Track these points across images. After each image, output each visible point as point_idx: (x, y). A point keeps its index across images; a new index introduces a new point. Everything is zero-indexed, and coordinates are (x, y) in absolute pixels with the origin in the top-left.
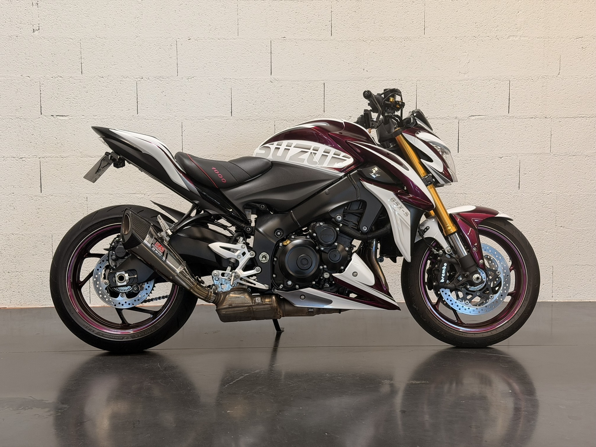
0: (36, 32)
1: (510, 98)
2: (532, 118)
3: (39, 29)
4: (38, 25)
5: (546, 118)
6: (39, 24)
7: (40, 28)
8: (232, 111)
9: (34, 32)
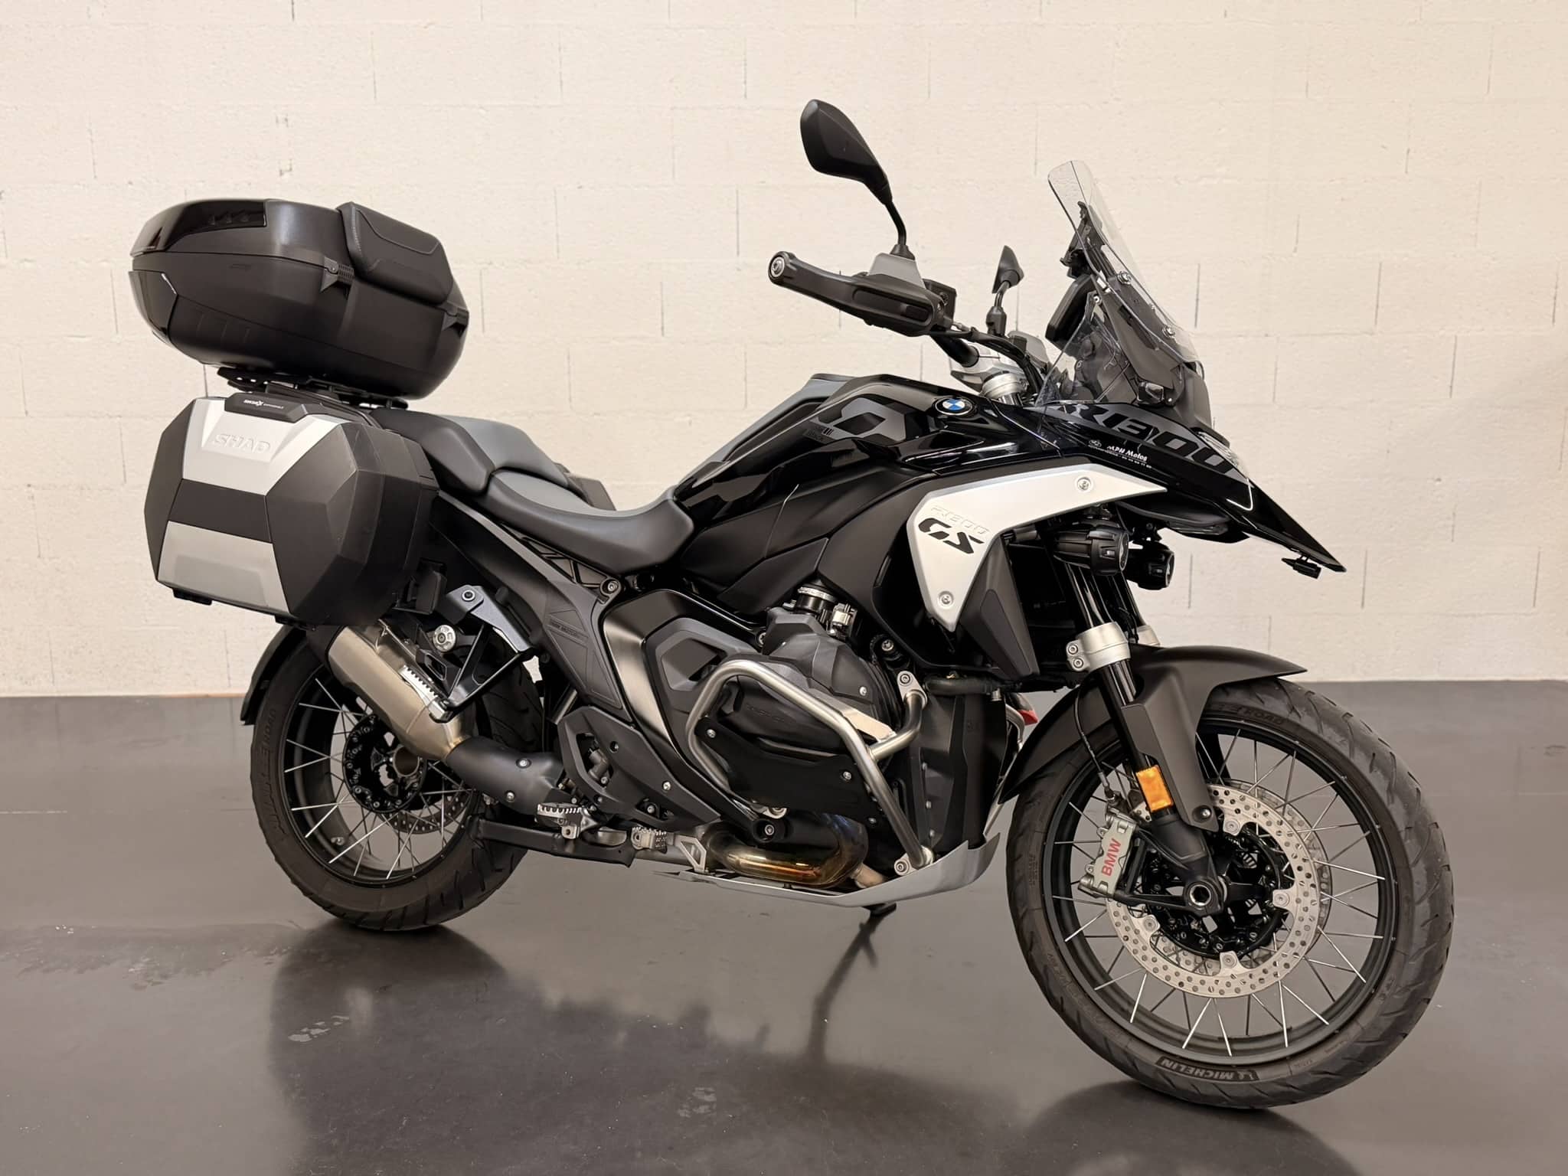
0: (286, 176)
1: (1200, 297)
2: (1240, 336)
3: (291, 170)
4: (289, 162)
5: (1267, 335)
6: (291, 160)
7: (293, 169)
8: (665, 326)
9: (281, 173)
